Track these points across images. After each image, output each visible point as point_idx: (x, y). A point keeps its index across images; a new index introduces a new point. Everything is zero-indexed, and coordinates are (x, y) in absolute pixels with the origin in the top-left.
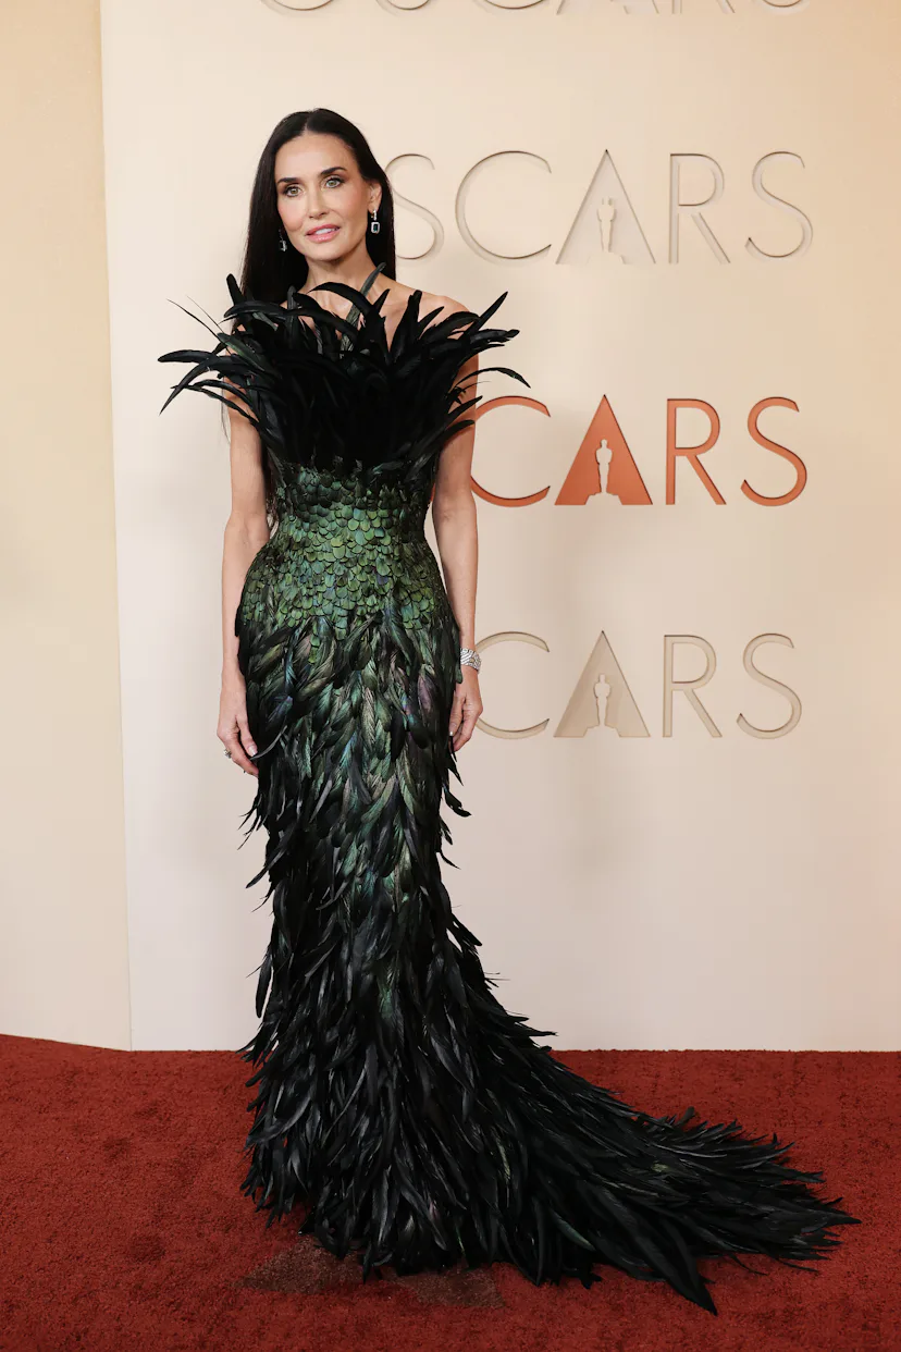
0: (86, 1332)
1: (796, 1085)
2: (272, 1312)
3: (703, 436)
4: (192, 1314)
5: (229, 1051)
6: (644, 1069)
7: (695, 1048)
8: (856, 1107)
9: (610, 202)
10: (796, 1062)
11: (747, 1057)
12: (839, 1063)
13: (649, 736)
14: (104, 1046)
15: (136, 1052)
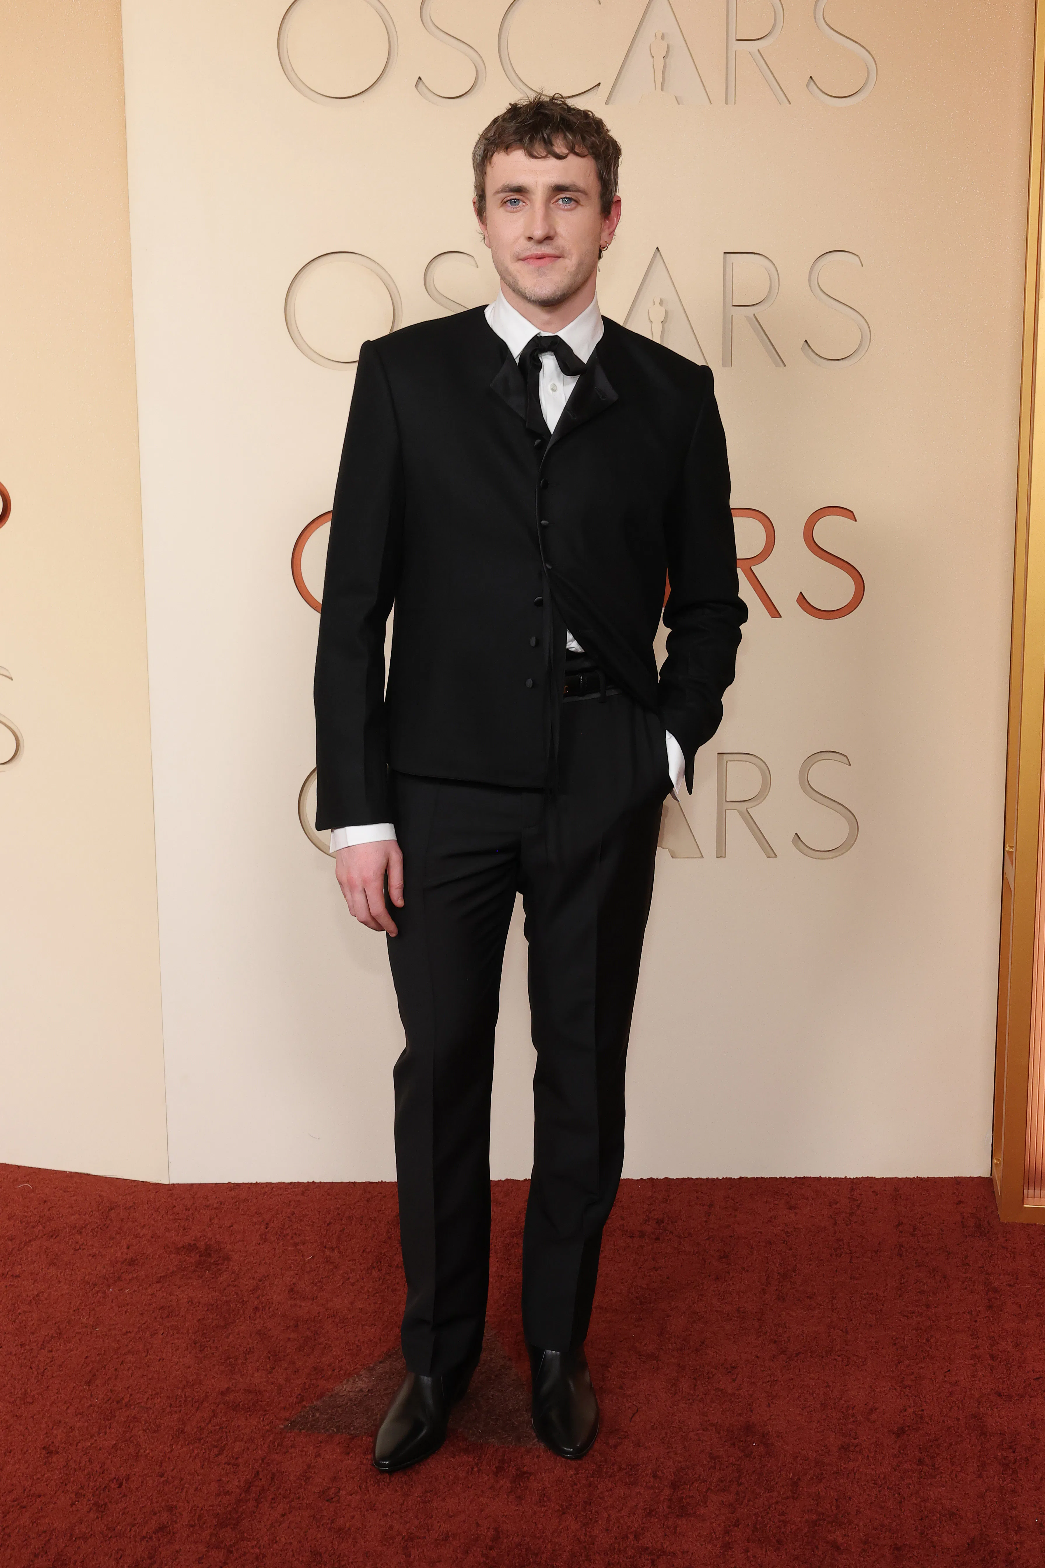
0: (128, 1478)
1: (851, 1214)
2: (319, 1455)
3: (758, 547)
4: (237, 1458)
5: (271, 1183)
6: (697, 1198)
7: (749, 1175)
8: (913, 1235)
9: (661, 303)
10: (852, 1189)
11: (803, 1184)
12: (896, 1190)
13: (702, 856)
14: (141, 1180)
15: (174, 1184)
